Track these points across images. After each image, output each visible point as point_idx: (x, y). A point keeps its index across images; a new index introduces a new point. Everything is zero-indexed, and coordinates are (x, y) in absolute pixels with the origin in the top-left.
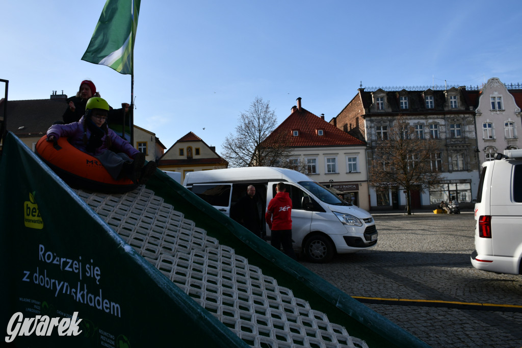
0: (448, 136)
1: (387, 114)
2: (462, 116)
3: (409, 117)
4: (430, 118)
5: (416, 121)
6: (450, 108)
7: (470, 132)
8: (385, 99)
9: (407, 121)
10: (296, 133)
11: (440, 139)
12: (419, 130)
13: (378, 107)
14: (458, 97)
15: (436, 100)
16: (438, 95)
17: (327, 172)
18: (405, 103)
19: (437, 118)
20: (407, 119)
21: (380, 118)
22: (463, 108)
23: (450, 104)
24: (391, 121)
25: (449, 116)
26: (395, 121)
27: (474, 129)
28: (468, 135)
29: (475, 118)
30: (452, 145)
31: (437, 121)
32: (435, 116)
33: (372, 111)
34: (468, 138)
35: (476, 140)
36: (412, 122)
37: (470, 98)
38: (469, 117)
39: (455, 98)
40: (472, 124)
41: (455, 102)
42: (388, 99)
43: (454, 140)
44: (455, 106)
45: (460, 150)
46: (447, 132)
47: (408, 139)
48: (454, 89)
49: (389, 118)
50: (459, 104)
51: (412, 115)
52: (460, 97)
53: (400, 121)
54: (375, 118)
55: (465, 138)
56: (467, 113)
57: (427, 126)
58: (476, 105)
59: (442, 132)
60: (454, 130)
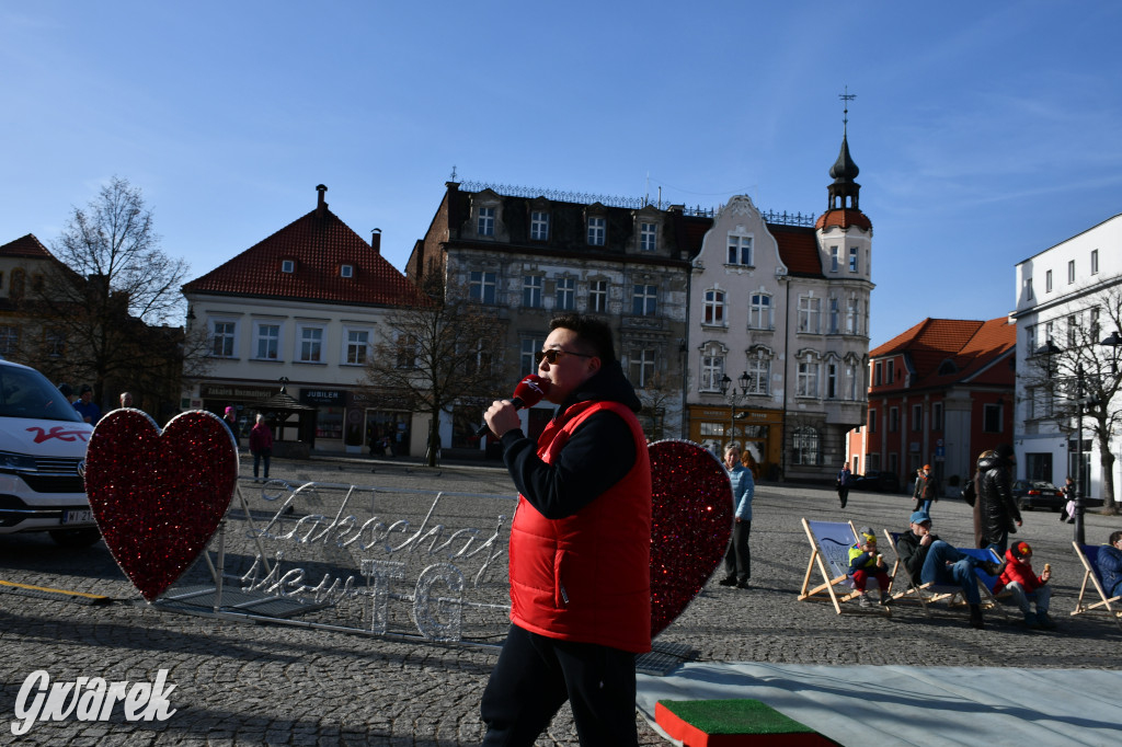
0: (626, 310)
1: (497, 247)
2: (663, 269)
3: (545, 259)
4: (593, 267)
5: (561, 270)
6: (638, 250)
7: (675, 306)
8: (499, 213)
9: (542, 268)
11: (610, 315)
12: (566, 290)
13: (482, 230)
14: (659, 227)
15: (610, 228)
16: (619, 220)
17: (345, 362)
18: (543, 227)
19: (608, 268)
20: (541, 262)
21: (481, 253)
22: (666, 254)
23: (639, 241)
24: (505, 263)
25: (633, 266)
26: (514, 265)
27: (684, 301)
28: (671, 312)
29: (689, 278)
30: (633, 331)
31: (607, 274)
32: (605, 264)
33: (465, 235)
34: (669, 319)
35: (687, 324)
36: (551, 270)
37: (686, 231)
38: (677, 274)
39: (652, 229)
40: (683, 291)
41: (652, 238)
42: (505, 213)
43: (638, 320)
44: (652, 246)
45: (649, 343)
46: (626, 300)
47: (539, 308)
48: (650, 209)
49: (502, 255)
50: (660, 243)
51: (554, 255)
52: (666, 228)
53: (527, 267)
54: (471, 252)
55: (662, 318)
56: (672, 265)
57: (584, 283)
58: (696, 250)
59: (614, 300)
60: (642, 299)
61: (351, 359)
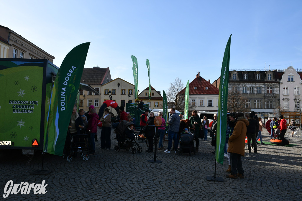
0: (265, 93)
1: (237, 82)
2: (273, 84)
3: (247, 83)
4: (258, 84)
5: (251, 85)
6: (267, 80)
7: (276, 91)
8: (237, 75)
9: (246, 85)
10: (196, 88)
11: (262, 94)
12: (252, 89)
13: (233, 78)
14: (272, 75)
15: (261, 76)
16: (263, 74)
17: (208, 106)
18: (246, 77)
19: (261, 84)
20: (246, 84)
21: (234, 83)
22: (274, 80)
23: (267, 78)
24: (239, 85)
25: (266, 83)
26: (241, 85)
27: (278, 90)
28: (275, 92)
29: (279, 85)
30: (267, 97)
31: (261, 85)
32: (260, 83)
33: (230, 80)
34: (275, 94)
35: (279, 95)
36: (249, 85)
37: (278, 75)
38: (277, 84)
39: (270, 75)
40: (278, 88)
41: (270, 77)
42: (238, 75)
43: (268, 94)
44: (270, 79)
45: (271, 99)
46: (265, 91)
47: (246, 93)
48: (270, 71)
49: (238, 83)
50: (272, 78)
51: (249, 82)
52: (273, 75)
53: (243, 85)
54: (232, 83)
55: (274, 94)
56: (275, 82)
57: (256, 87)
58: (280, 79)
59: (263, 91)
60: (269, 90)
61: (209, 105)
